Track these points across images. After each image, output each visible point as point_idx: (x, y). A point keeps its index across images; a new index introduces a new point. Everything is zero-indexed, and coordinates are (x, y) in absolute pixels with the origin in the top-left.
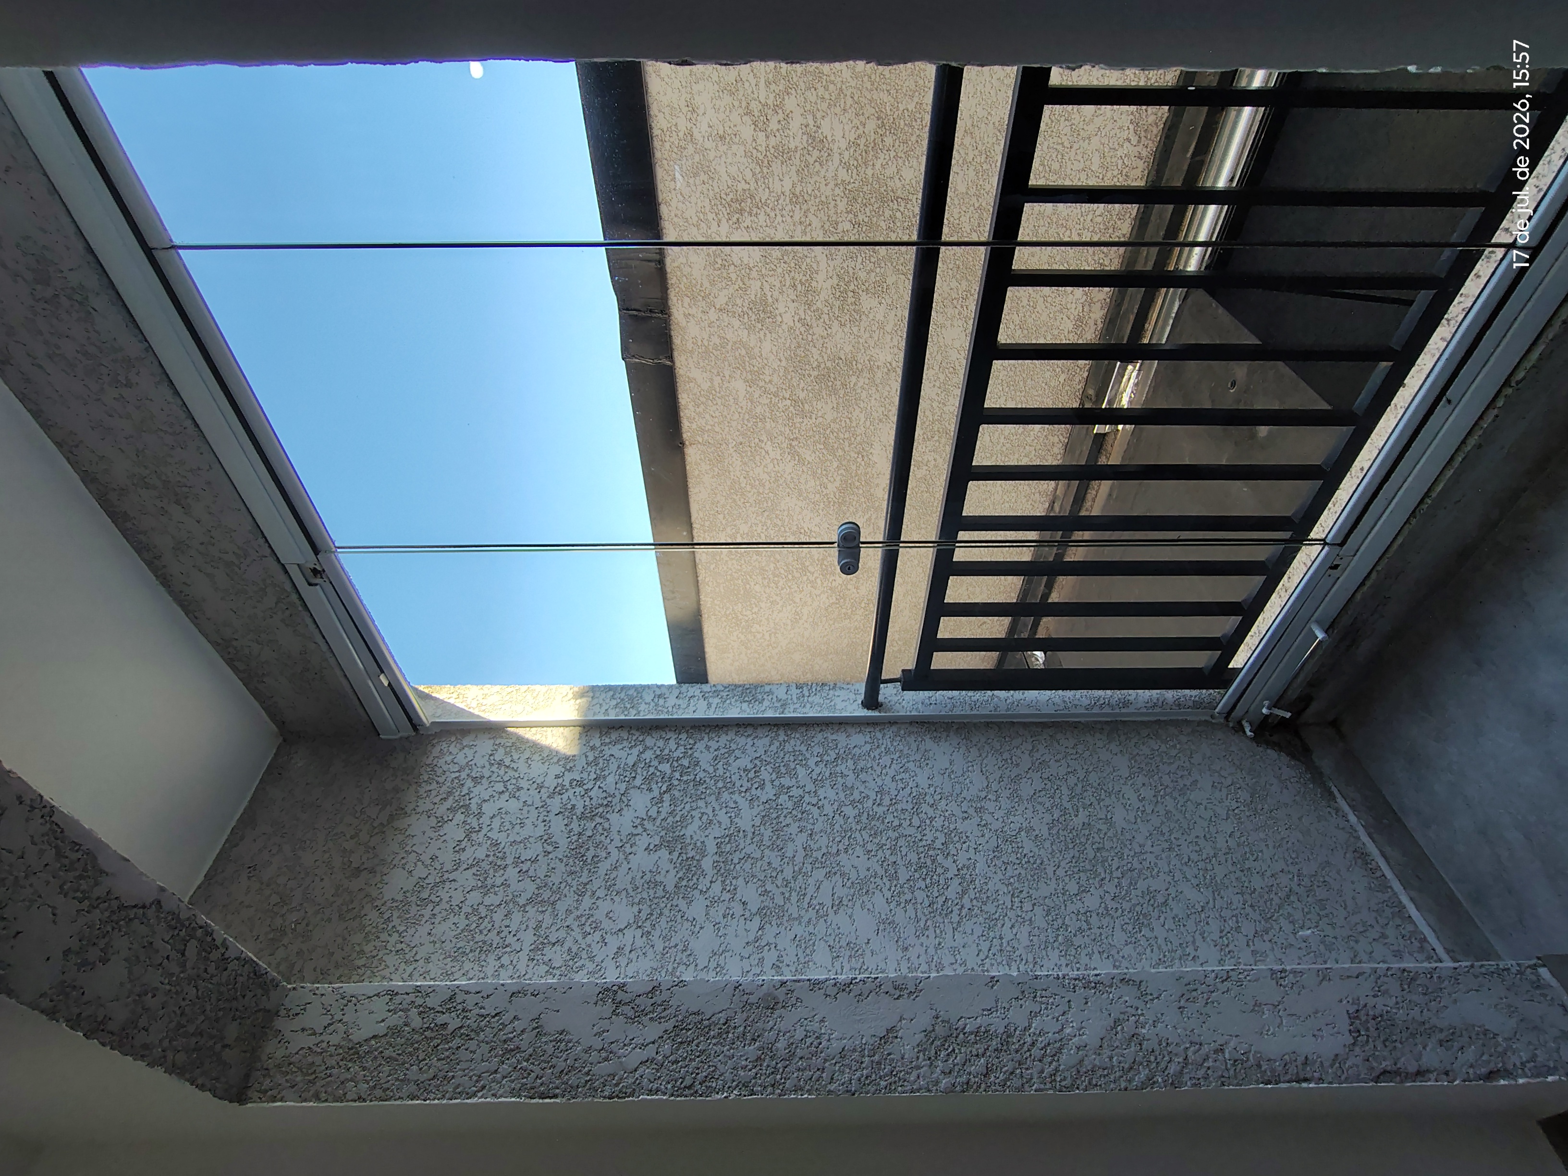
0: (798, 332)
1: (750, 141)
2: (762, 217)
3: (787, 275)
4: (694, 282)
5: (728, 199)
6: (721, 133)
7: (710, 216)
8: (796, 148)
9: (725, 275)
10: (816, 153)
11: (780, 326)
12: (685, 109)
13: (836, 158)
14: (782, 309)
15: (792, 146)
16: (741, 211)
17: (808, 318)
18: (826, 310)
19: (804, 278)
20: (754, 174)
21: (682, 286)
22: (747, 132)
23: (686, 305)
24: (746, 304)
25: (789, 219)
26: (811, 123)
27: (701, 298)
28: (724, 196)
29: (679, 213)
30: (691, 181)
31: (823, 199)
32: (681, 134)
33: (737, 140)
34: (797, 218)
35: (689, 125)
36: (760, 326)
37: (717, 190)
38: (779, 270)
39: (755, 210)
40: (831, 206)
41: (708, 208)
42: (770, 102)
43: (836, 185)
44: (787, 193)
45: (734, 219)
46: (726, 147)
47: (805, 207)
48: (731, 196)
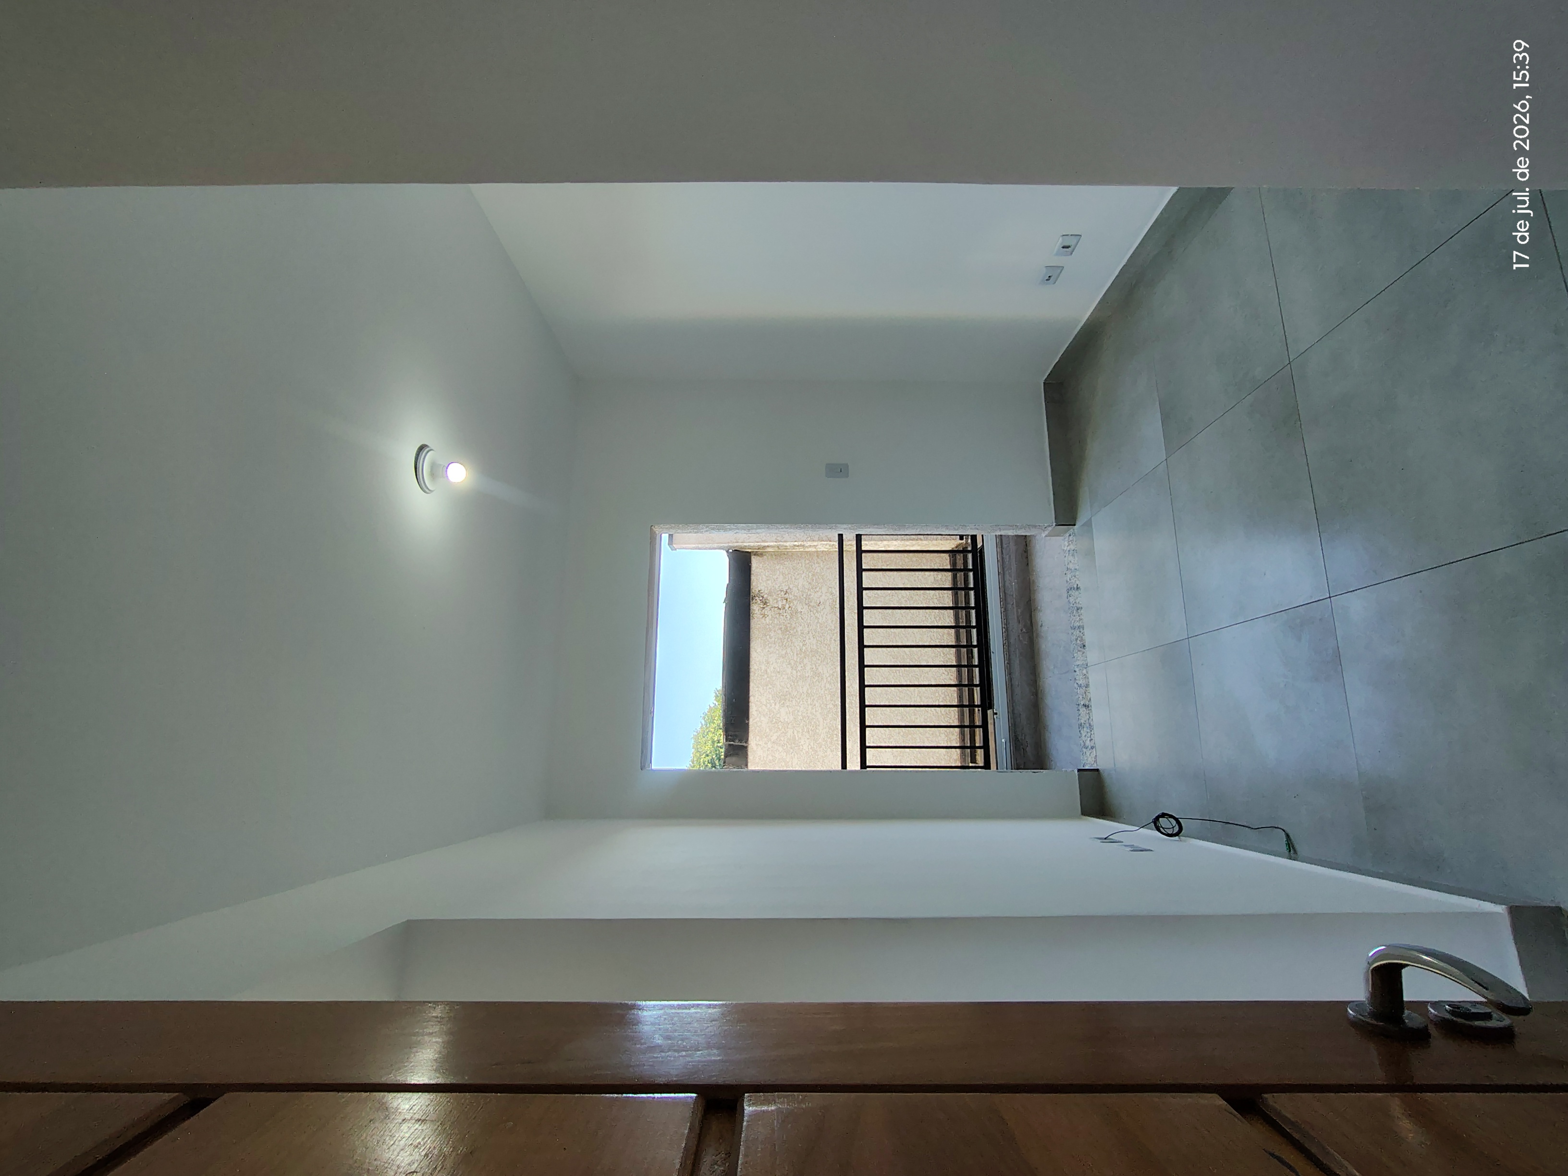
0: (810, 754)
1: (790, 673)
2: (794, 702)
3: (805, 727)
4: (762, 729)
5: (780, 695)
6: (778, 670)
7: (772, 701)
8: (808, 676)
9: (776, 726)
10: (817, 678)
11: (802, 751)
12: (765, 663)
13: (825, 680)
14: (802, 743)
15: (807, 675)
16: (785, 700)
17: (815, 747)
18: (823, 743)
19: (813, 728)
20: (791, 685)
21: (756, 731)
22: (789, 671)
23: (757, 740)
24: (786, 740)
25: (806, 703)
26: (814, 667)
27: (764, 737)
28: (778, 693)
29: (758, 700)
30: (765, 688)
31: (820, 695)
32: (762, 671)
33: (784, 673)
34: (809, 703)
35: (766, 668)
36: (792, 750)
37: (775, 691)
38: (802, 724)
39: (791, 699)
40: (824, 698)
41: (771, 698)
42: (798, 660)
43: (826, 690)
44: (805, 692)
45: (782, 703)
46: (780, 676)
47: (812, 698)
48: (781, 693)
